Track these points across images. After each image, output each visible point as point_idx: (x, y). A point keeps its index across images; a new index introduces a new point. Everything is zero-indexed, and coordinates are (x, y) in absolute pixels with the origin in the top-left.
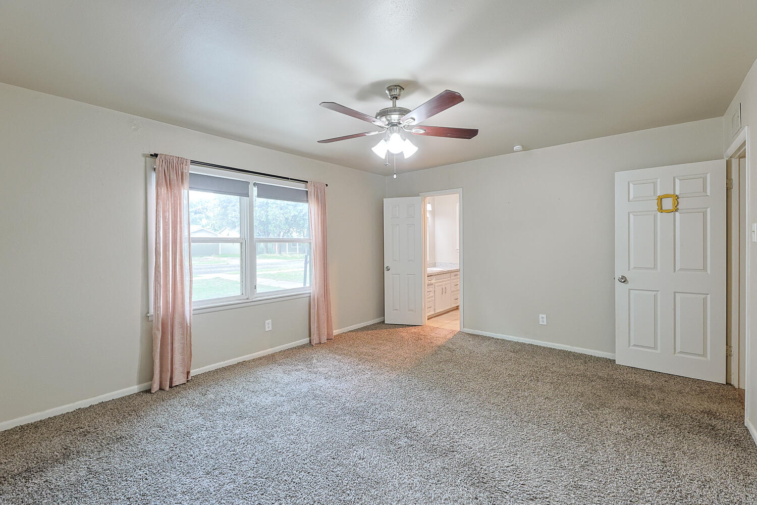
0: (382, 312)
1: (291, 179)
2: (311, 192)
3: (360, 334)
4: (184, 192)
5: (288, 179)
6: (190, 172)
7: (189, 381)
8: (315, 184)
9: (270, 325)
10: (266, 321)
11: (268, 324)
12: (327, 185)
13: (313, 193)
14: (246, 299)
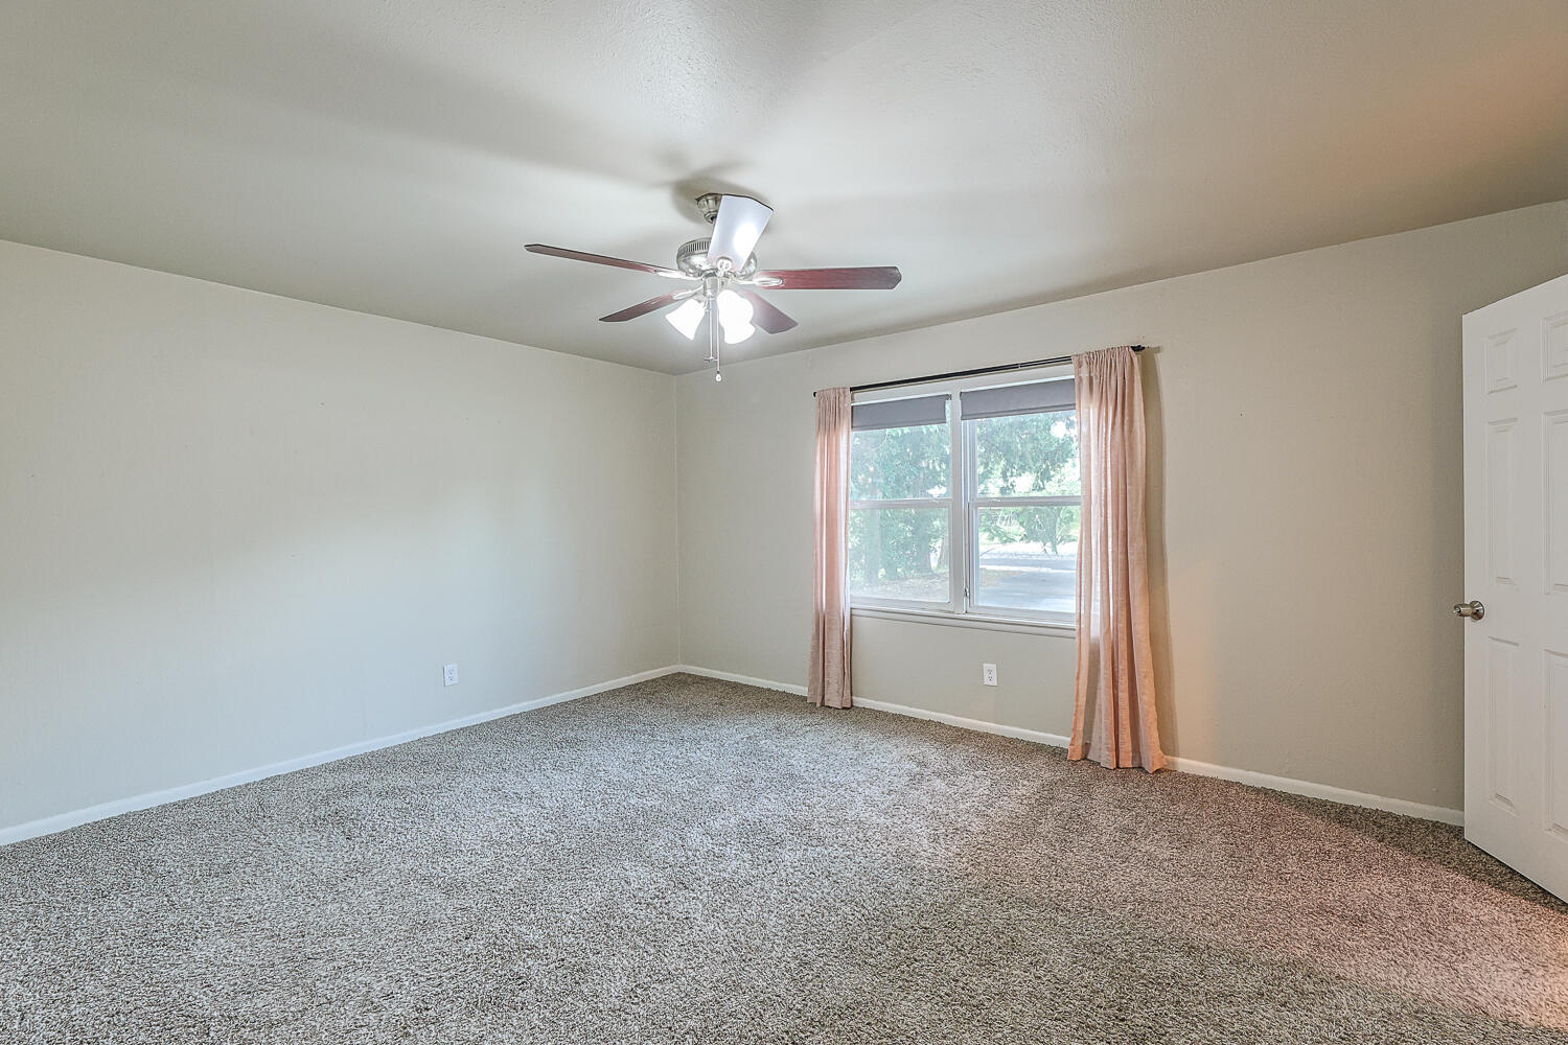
2: (1080, 381)
4: (843, 437)
6: (852, 406)
7: (844, 708)
8: (1093, 358)
9: (994, 675)
10: (985, 665)
11: (990, 674)
12: (1137, 349)
13: (1085, 382)
14: (949, 612)
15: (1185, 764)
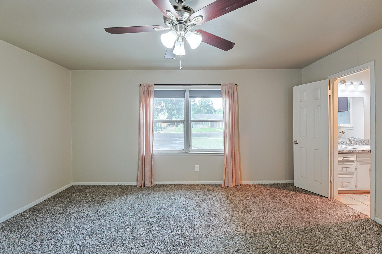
0: (291, 177)
1: (209, 85)
2: (223, 91)
3: (263, 188)
4: (151, 100)
5: (207, 85)
6: (154, 90)
7: (152, 186)
8: (226, 85)
9: (198, 168)
10: (195, 166)
11: (197, 168)
12: (236, 85)
13: (224, 91)
14: (185, 152)
15: (244, 182)
